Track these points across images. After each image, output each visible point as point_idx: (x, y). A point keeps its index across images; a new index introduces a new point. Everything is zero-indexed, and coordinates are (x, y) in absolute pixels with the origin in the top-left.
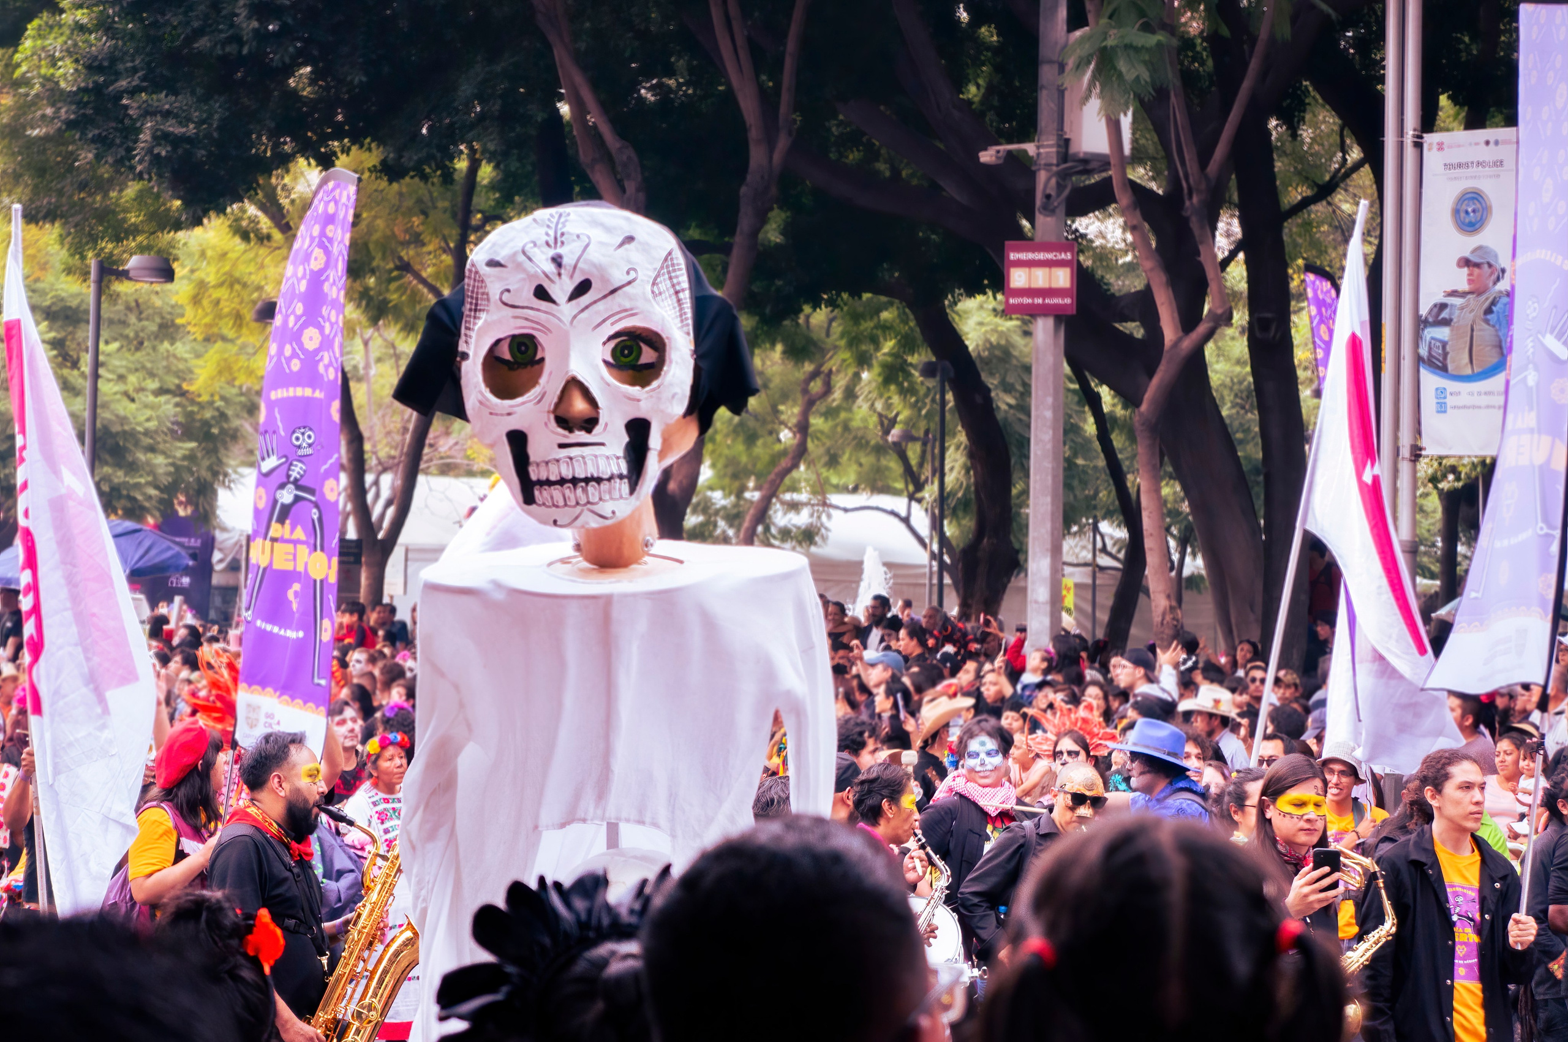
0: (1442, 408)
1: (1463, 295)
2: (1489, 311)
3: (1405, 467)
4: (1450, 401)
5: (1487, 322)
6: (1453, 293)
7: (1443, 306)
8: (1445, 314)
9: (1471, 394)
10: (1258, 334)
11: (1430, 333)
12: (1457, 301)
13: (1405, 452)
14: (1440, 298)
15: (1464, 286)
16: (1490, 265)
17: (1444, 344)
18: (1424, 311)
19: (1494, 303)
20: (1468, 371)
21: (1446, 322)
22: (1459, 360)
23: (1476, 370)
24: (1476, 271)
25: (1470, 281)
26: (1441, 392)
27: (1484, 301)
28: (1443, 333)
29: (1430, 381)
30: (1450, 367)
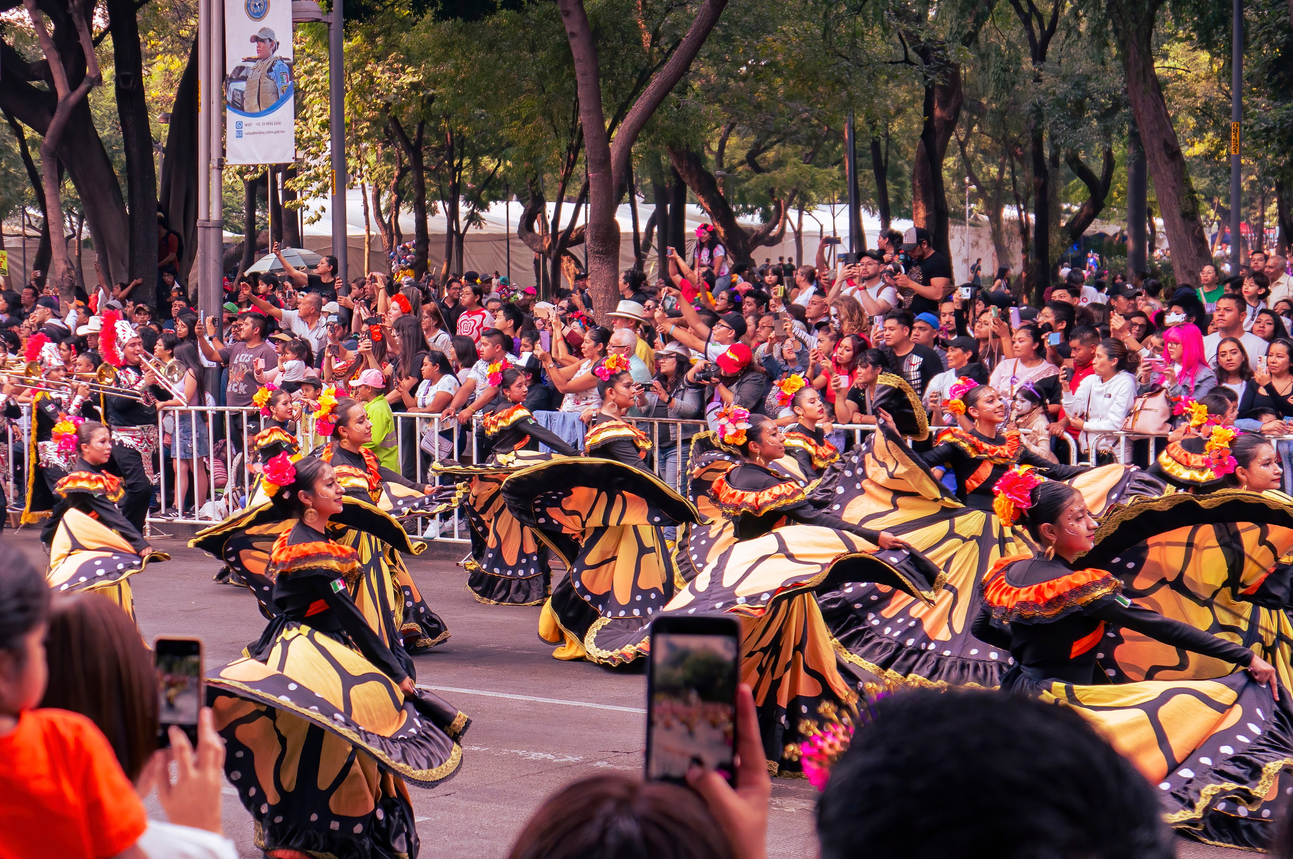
0: (239, 135)
1: (254, 60)
2: (270, 70)
3: (214, 174)
4: (245, 130)
5: (269, 77)
6: (249, 60)
7: (242, 68)
8: (243, 74)
9: (258, 124)
10: (122, 86)
11: (234, 86)
12: (251, 65)
13: (214, 163)
14: (240, 63)
15: (255, 55)
16: (271, 40)
17: (242, 93)
18: (229, 72)
19: (273, 65)
20: (257, 110)
21: (244, 79)
22: (251, 103)
23: (263, 109)
24: (262, 44)
25: (258, 51)
26: (239, 125)
27: (267, 64)
28: (241, 86)
29: (232, 117)
30: (246, 108)
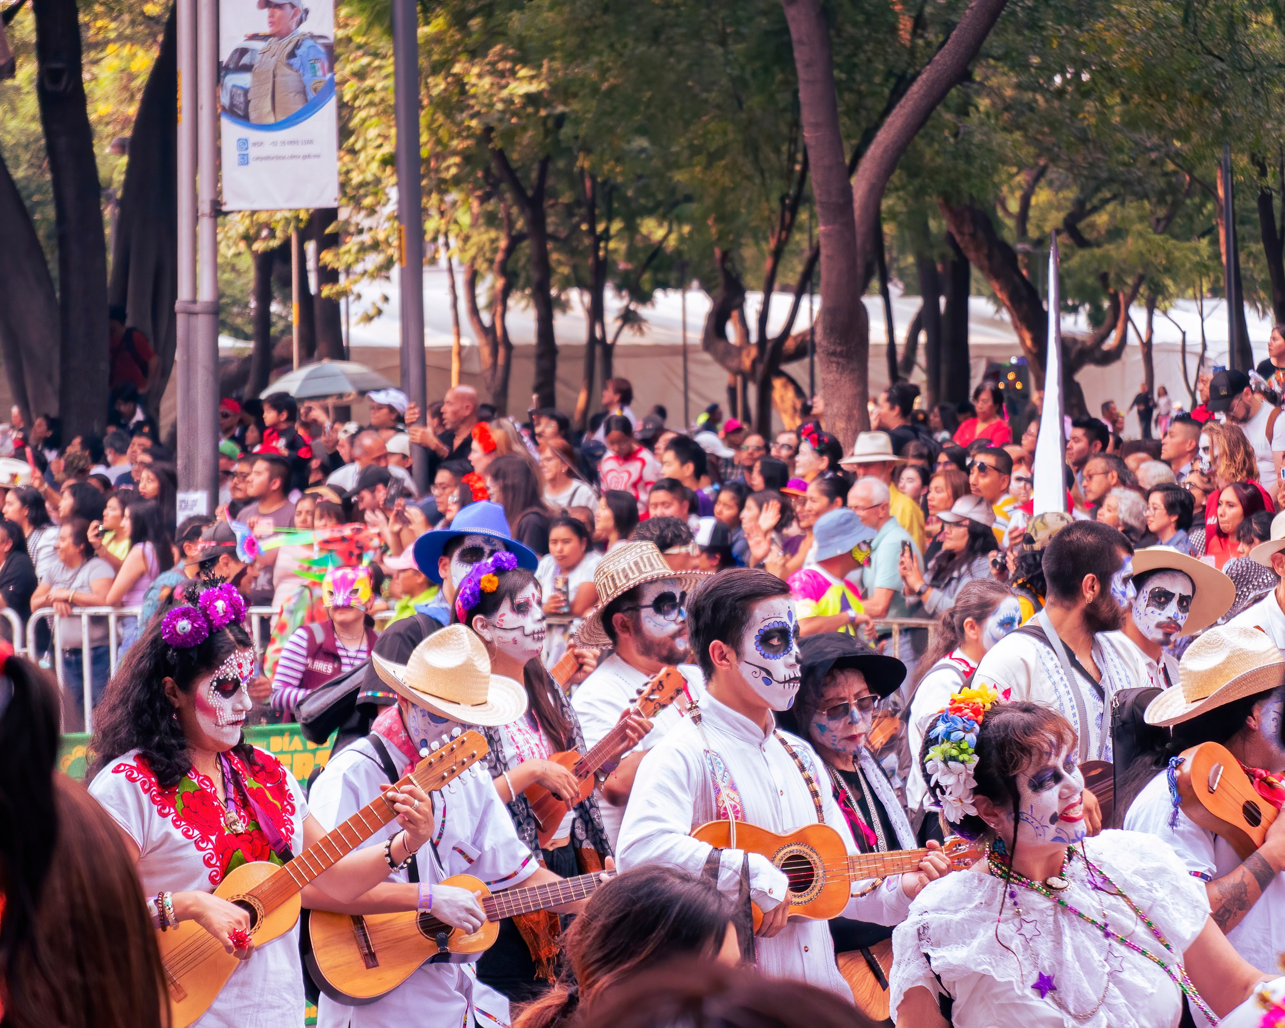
0: (244, 160)
1: (265, 38)
2: (292, 55)
3: (205, 225)
4: (253, 152)
5: (290, 66)
6: (254, 37)
7: (243, 52)
8: (245, 60)
9: (274, 144)
10: (49, 87)
11: (233, 80)
12: (259, 45)
13: (205, 207)
14: (241, 43)
15: (266, 29)
16: (293, 6)
17: (246, 92)
18: (225, 57)
19: (297, 46)
20: (271, 120)
21: (248, 68)
22: (261, 109)
23: (281, 118)
24: (278, 12)
25: (272, 23)
26: (243, 143)
27: (287, 44)
28: (244, 80)
29: (231, 130)
30: (253, 116)
